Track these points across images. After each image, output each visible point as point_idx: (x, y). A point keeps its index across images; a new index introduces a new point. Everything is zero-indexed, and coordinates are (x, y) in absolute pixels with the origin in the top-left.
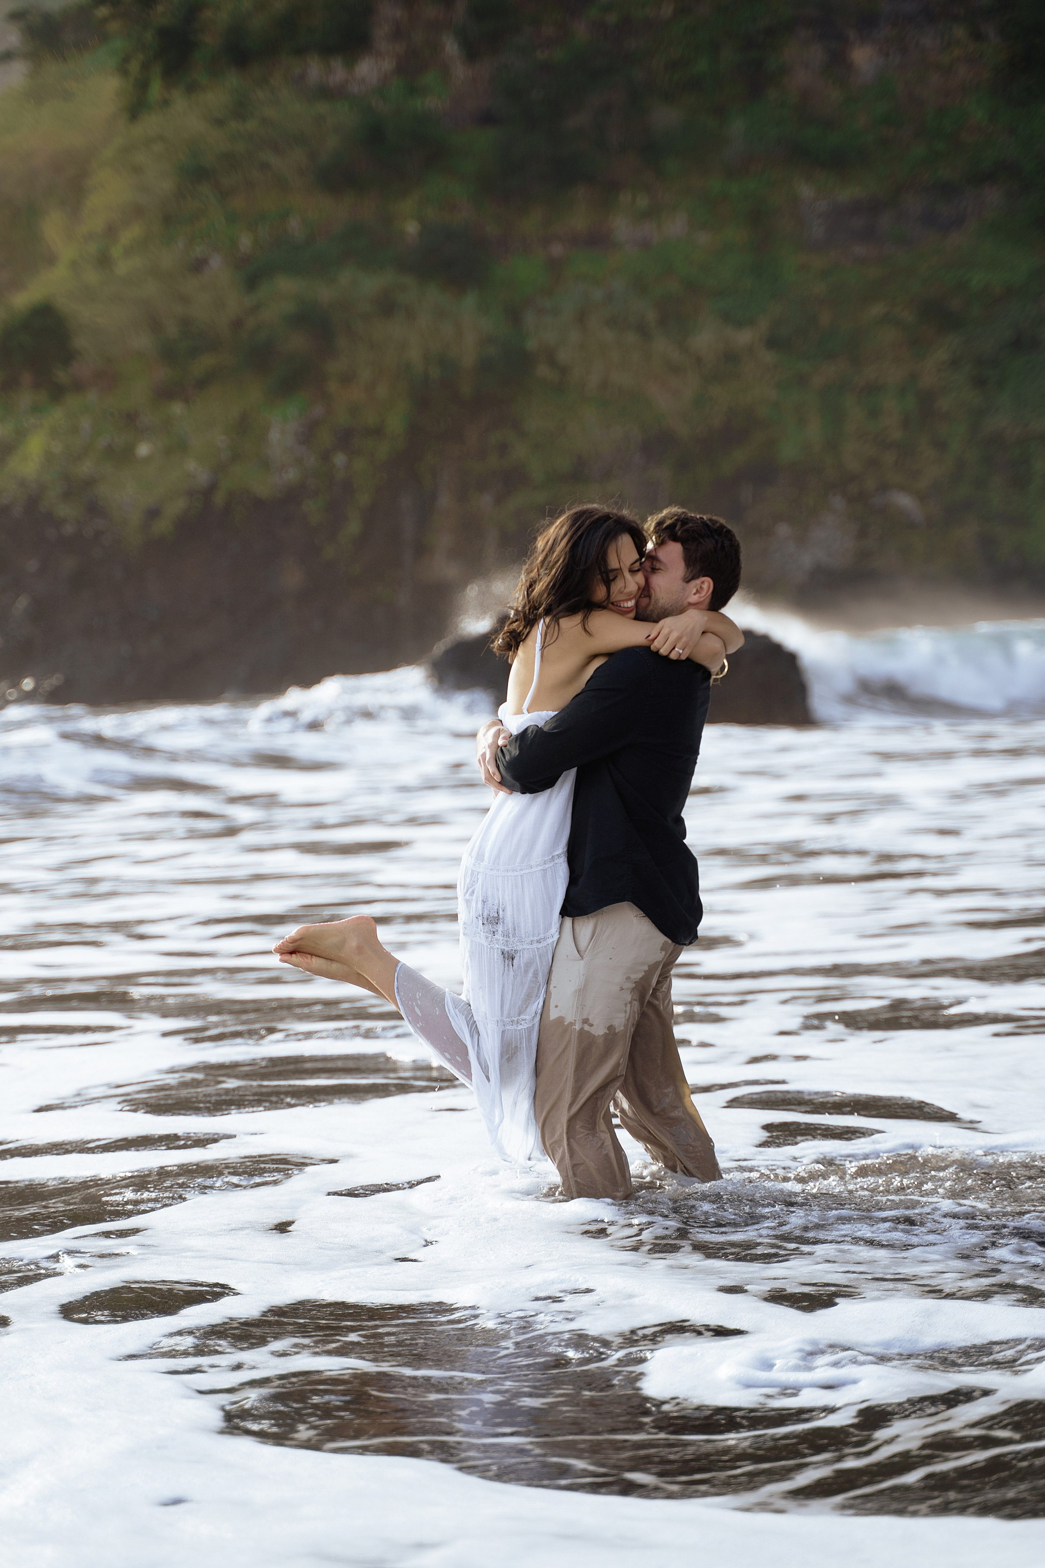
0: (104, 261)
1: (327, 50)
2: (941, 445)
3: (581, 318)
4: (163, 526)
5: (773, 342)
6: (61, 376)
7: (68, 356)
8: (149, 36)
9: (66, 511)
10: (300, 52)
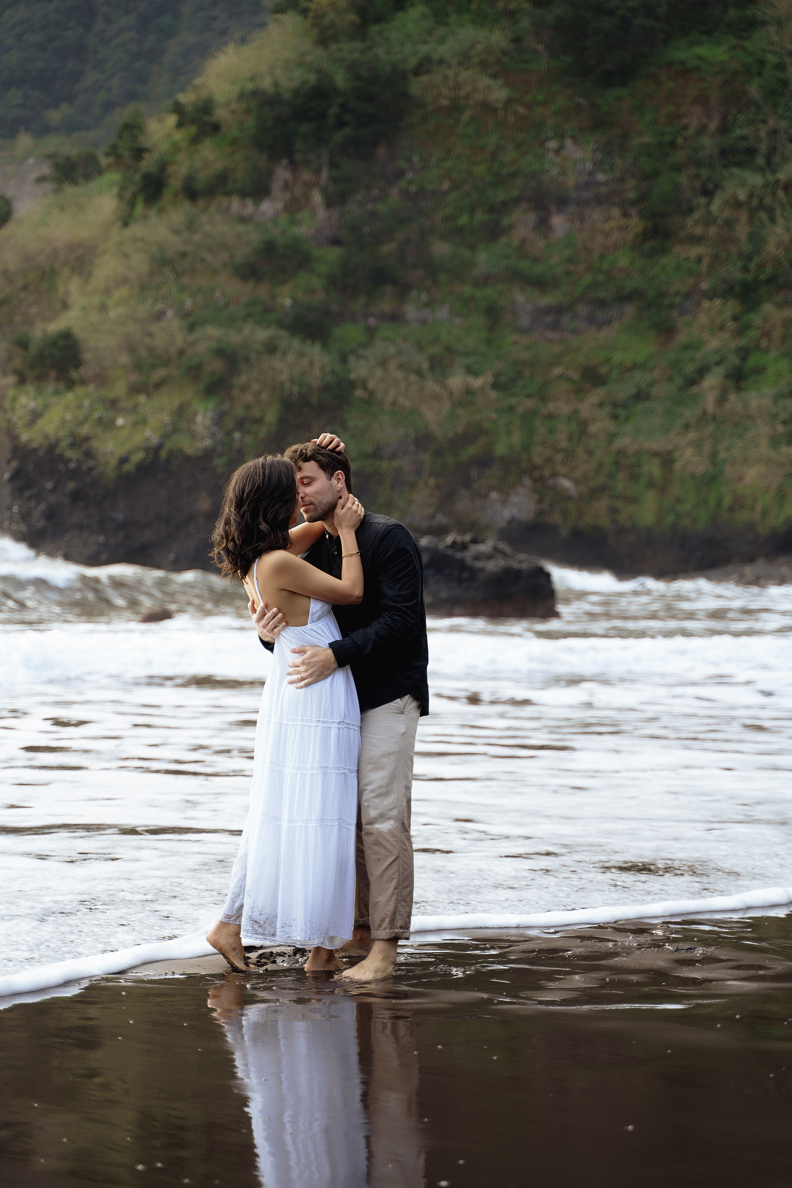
0: (103, 308)
1: (244, 194)
2: (590, 453)
3: (383, 363)
4: (128, 467)
5: (495, 386)
6: (74, 374)
7: (78, 363)
8: (137, 177)
9: (72, 455)
10: (228, 194)
